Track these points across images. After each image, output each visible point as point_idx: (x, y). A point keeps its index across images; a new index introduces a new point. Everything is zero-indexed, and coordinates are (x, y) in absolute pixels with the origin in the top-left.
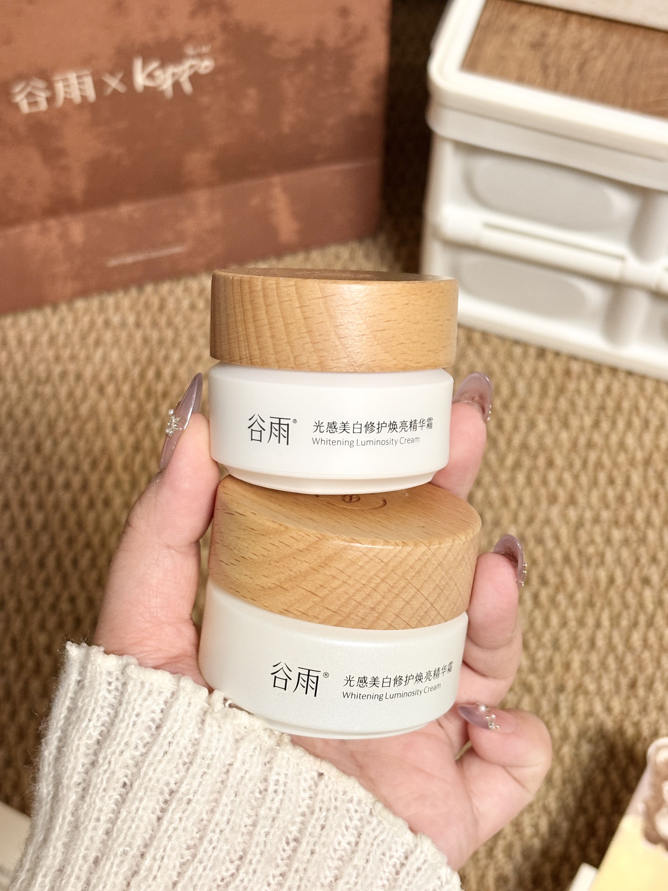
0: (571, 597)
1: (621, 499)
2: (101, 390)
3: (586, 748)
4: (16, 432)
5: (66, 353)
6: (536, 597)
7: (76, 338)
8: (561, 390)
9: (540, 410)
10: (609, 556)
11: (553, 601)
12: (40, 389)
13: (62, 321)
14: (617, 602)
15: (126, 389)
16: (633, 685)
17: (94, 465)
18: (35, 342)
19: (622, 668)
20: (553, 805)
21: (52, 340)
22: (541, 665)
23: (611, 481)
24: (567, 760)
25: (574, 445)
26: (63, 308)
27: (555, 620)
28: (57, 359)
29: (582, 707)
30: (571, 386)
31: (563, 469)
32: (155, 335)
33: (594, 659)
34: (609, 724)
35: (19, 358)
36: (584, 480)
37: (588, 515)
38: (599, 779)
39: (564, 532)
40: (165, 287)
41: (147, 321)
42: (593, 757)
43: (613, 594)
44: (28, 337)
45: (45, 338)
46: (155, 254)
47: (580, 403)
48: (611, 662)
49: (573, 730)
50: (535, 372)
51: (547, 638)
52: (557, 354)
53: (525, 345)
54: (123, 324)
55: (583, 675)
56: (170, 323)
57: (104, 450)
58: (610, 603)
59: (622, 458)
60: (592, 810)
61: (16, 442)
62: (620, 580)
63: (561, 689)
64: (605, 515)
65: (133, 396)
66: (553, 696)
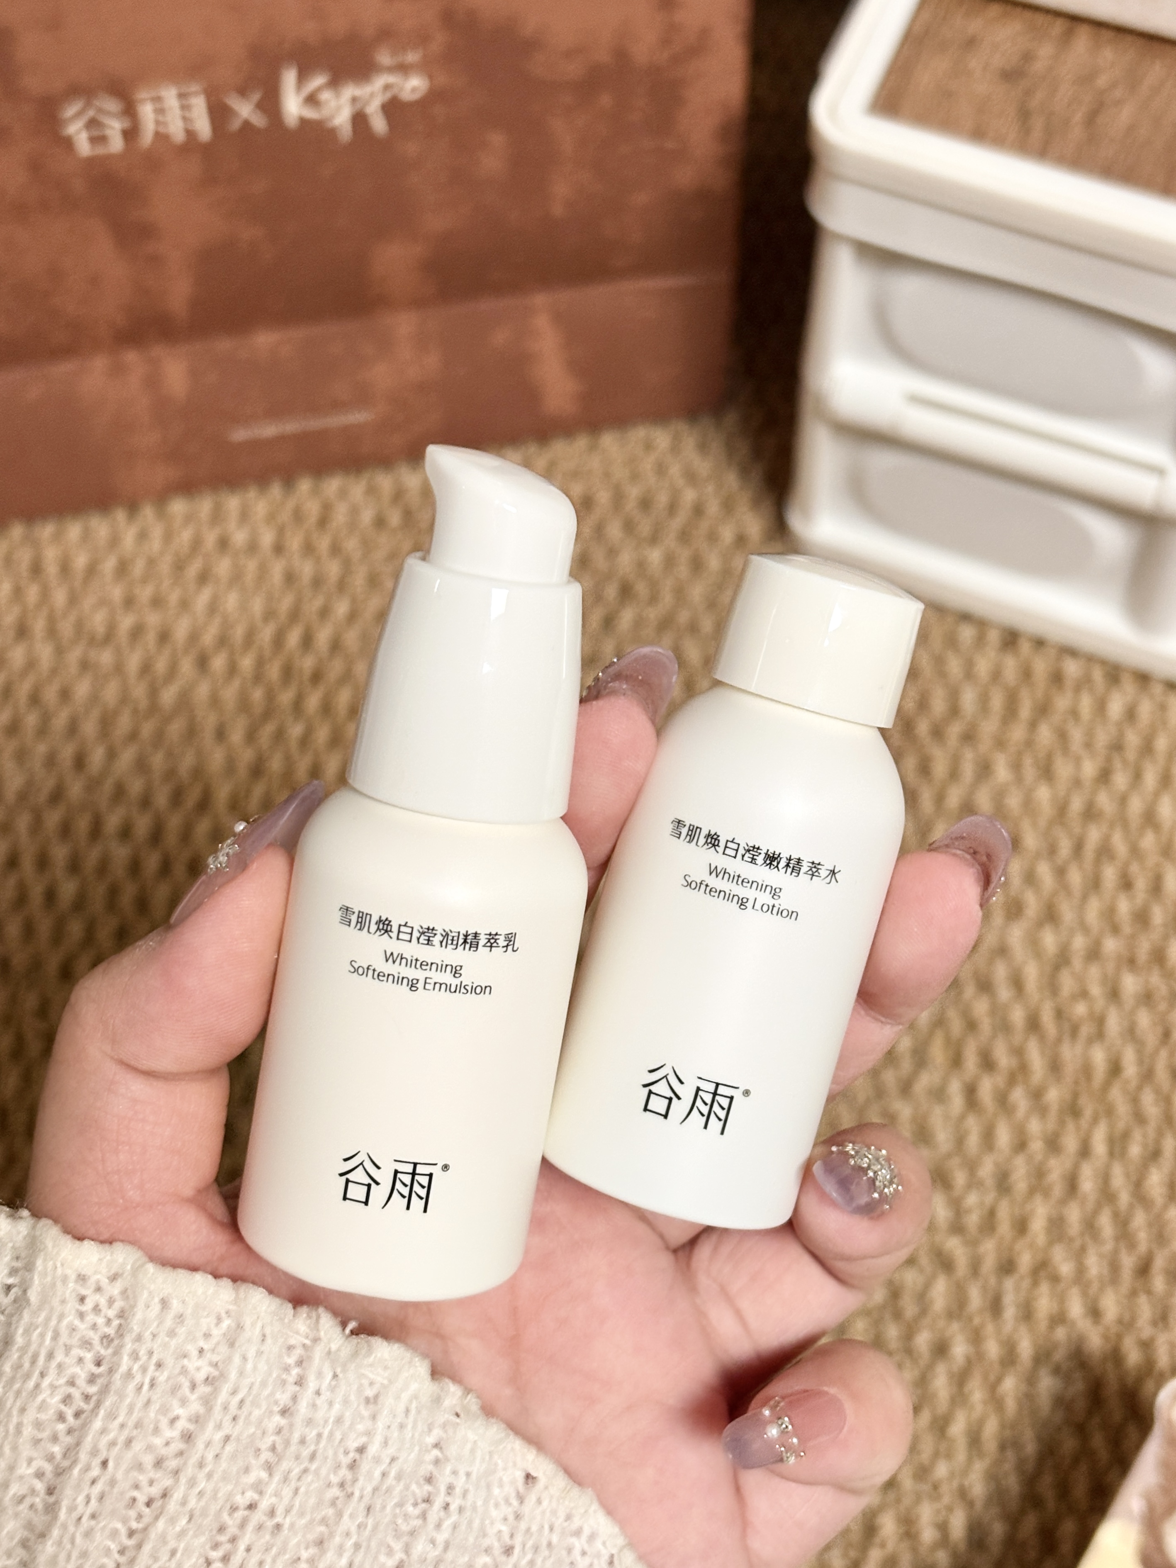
0: (1037, 1095)
1: (1142, 918)
2: (203, 662)
3: (1047, 1384)
4: (43, 731)
5: (145, 593)
6: (971, 1092)
7: (165, 566)
8: (1043, 710)
9: (1000, 743)
10: (1114, 1023)
11: (1003, 1100)
12: (93, 654)
13: (143, 536)
14: (1123, 1109)
15: (247, 663)
16: (1144, 1270)
17: (177, 798)
18: (92, 570)
19: (1124, 1234)
20: (978, 1488)
21: (122, 569)
22: (973, 1220)
23: (1126, 884)
24: (1011, 1405)
25: (1062, 810)
26: (148, 512)
27: (1004, 1137)
28: (129, 602)
29: (1044, 1304)
30: (1062, 703)
31: (1038, 856)
32: (306, 570)
33: (1074, 1215)
34: (1095, 1341)
35: (60, 597)
36: (1075, 877)
37: (1079, 943)
38: (1069, 1444)
39: (1032, 973)
40: (333, 485)
41: (295, 543)
42: (1059, 1401)
43: (1116, 1094)
44: (81, 561)
45: (109, 565)
46: (314, 424)
47: (1077, 735)
48: (1105, 1223)
49: (1026, 1348)
50: (996, 675)
51: (987, 1169)
52: (1039, 643)
53: (981, 624)
54: (253, 547)
55: (1051, 1243)
56: (336, 549)
57: (198, 772)
58: (1110, 1112)
59: (1148, 841)
60: (1051, 1503)
61: (41, 749)
62: (1131, 1069)
63: (1007, 1267)
64: (1111, 945)
65: (258, 676)
66: (993, 1281)
